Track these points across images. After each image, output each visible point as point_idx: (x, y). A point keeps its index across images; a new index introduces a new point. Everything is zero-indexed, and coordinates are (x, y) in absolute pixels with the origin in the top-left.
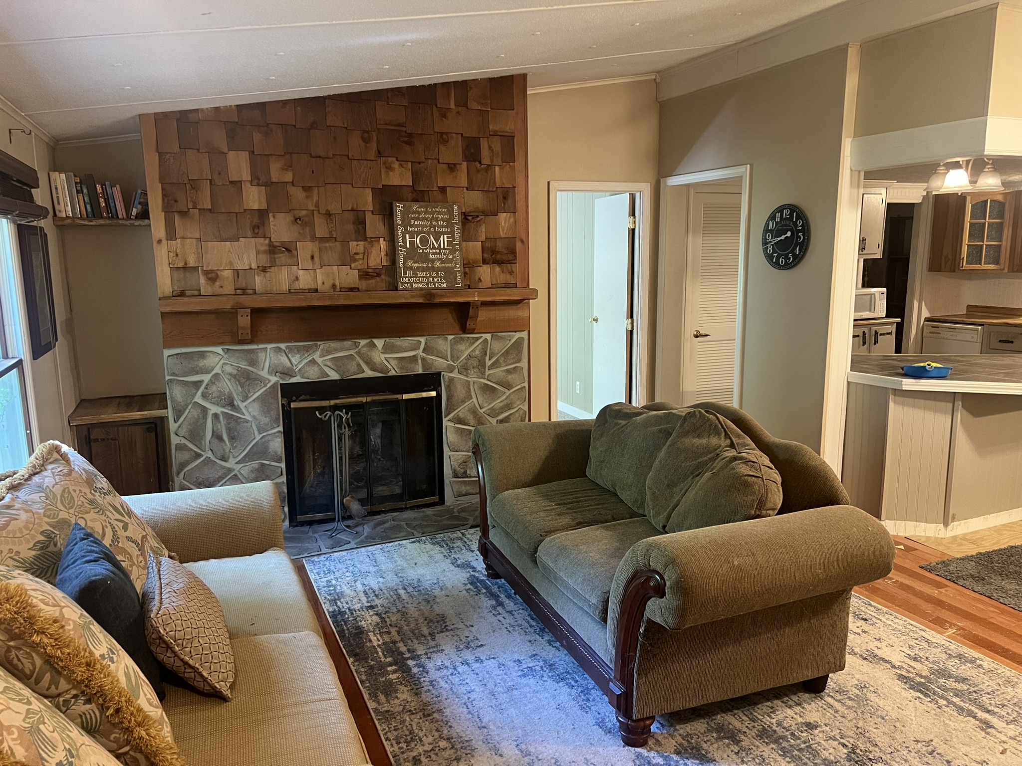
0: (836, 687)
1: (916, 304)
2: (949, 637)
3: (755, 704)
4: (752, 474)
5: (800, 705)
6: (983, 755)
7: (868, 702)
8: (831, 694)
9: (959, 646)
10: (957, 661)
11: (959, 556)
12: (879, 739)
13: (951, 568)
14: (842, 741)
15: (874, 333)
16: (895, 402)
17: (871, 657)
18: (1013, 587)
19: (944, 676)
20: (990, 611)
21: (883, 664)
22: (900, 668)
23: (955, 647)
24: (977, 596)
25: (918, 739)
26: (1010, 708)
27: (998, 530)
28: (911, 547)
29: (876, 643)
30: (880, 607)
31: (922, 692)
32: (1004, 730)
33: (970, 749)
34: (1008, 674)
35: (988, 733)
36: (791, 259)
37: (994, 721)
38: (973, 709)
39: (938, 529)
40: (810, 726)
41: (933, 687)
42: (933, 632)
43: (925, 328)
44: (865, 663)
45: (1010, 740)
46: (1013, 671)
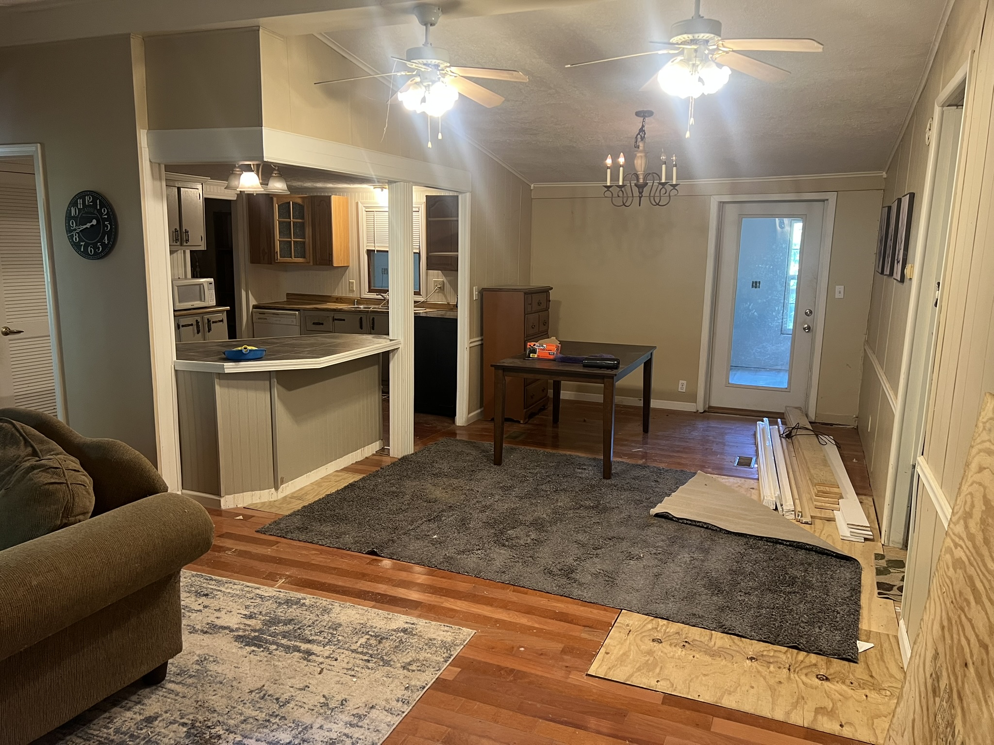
0: (177, 670)
1: (244, 293)
2: (279, 587)
3: (90, 721)
4: (53, 481)
5: (139, 703)
6: (306, 681)
7: (208, 673)
8: (172, 679)
9: (286, 593)
10: (285, 607)
11: (287, 513)
12: (218, 704)
13: (282, 525)
14: (183, 721)
15: (206, 321)
16: (220, 386)
17: (213, 629)
18: (328, 529)
19: (274, 624)
20: (312, 554)
21: (223, 631)
22: (238, 630)
23: (283, 595)
24: (302, 544)
25: (252, 689)
26: (325, 632)
27: (318, 484)
28: (248, 515)
29: (217, 614)
30: (220, 578)
31: (255, 645)
32: (321, 653)
33: (295, 680)
34: (325, 603)
35: (309, 661)
36: (101, 249)
37: (314, 648)
38: (298, 644)
39: (271, 493)
40: (150, 720)
41: (265, 636)
42: (266, 587)
43: (254, 314)
44: (207, 636)
45: (327, 660)
46: (329, 600)
